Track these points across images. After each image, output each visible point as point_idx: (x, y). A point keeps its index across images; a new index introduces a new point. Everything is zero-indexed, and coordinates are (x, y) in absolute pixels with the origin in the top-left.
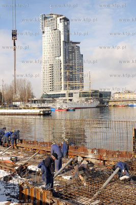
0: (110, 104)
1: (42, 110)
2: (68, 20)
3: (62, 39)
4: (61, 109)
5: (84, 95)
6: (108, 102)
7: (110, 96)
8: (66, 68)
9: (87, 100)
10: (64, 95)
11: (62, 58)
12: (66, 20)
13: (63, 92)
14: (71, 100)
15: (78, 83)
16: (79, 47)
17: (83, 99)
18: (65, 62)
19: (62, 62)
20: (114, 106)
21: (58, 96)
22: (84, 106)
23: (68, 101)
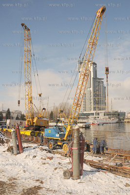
0: (125, 120)
1: (84, 124)
2: (96, 64)
3: (92, 76)
4: (94, 124)
5: (108, 114)
6: (123, 119)
7: (125, 115)
8: (94, 95)
9: (110, 118)
10: (93, 114)
11: (92, 89)
12: (94, 64)
13: (92, 112)
14: (98, 117)
15: (102, 106)
16: (103, 82)
17: (107, 117)
18: (94, 91)
19: (92, 92)
20: (128, 122)
21: (89, 114)
22: (108, 122)
23: (97, 118)
